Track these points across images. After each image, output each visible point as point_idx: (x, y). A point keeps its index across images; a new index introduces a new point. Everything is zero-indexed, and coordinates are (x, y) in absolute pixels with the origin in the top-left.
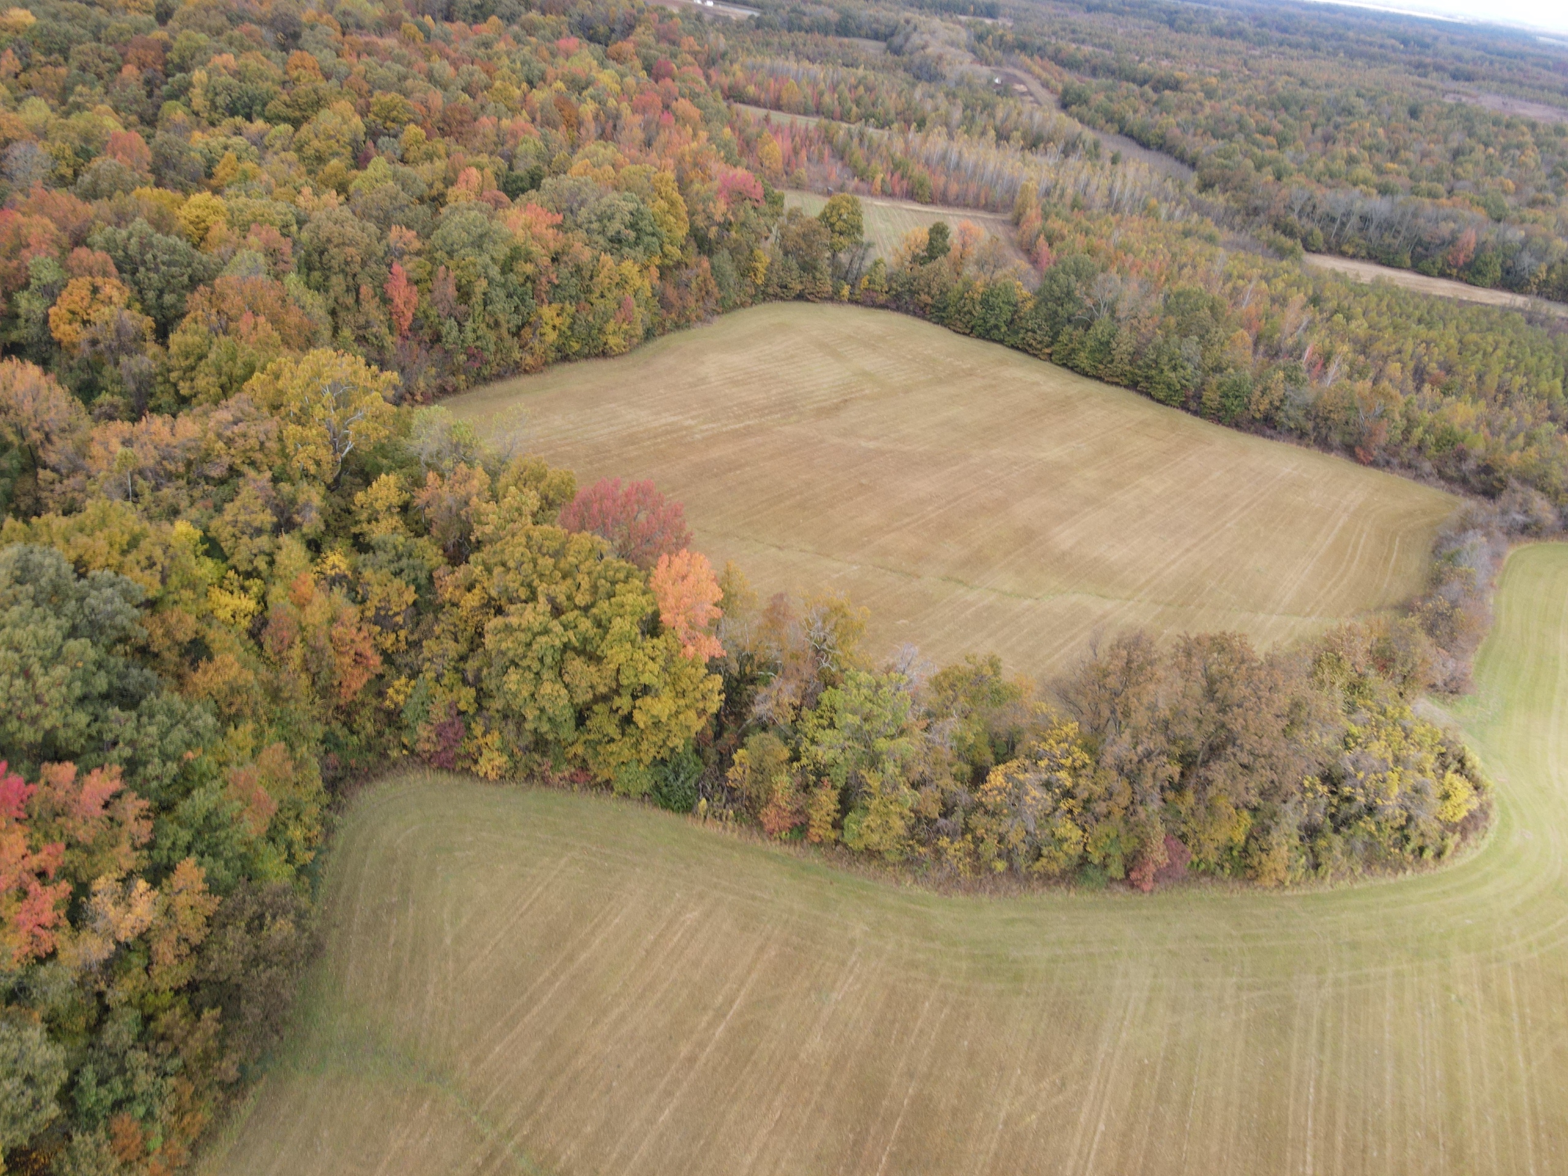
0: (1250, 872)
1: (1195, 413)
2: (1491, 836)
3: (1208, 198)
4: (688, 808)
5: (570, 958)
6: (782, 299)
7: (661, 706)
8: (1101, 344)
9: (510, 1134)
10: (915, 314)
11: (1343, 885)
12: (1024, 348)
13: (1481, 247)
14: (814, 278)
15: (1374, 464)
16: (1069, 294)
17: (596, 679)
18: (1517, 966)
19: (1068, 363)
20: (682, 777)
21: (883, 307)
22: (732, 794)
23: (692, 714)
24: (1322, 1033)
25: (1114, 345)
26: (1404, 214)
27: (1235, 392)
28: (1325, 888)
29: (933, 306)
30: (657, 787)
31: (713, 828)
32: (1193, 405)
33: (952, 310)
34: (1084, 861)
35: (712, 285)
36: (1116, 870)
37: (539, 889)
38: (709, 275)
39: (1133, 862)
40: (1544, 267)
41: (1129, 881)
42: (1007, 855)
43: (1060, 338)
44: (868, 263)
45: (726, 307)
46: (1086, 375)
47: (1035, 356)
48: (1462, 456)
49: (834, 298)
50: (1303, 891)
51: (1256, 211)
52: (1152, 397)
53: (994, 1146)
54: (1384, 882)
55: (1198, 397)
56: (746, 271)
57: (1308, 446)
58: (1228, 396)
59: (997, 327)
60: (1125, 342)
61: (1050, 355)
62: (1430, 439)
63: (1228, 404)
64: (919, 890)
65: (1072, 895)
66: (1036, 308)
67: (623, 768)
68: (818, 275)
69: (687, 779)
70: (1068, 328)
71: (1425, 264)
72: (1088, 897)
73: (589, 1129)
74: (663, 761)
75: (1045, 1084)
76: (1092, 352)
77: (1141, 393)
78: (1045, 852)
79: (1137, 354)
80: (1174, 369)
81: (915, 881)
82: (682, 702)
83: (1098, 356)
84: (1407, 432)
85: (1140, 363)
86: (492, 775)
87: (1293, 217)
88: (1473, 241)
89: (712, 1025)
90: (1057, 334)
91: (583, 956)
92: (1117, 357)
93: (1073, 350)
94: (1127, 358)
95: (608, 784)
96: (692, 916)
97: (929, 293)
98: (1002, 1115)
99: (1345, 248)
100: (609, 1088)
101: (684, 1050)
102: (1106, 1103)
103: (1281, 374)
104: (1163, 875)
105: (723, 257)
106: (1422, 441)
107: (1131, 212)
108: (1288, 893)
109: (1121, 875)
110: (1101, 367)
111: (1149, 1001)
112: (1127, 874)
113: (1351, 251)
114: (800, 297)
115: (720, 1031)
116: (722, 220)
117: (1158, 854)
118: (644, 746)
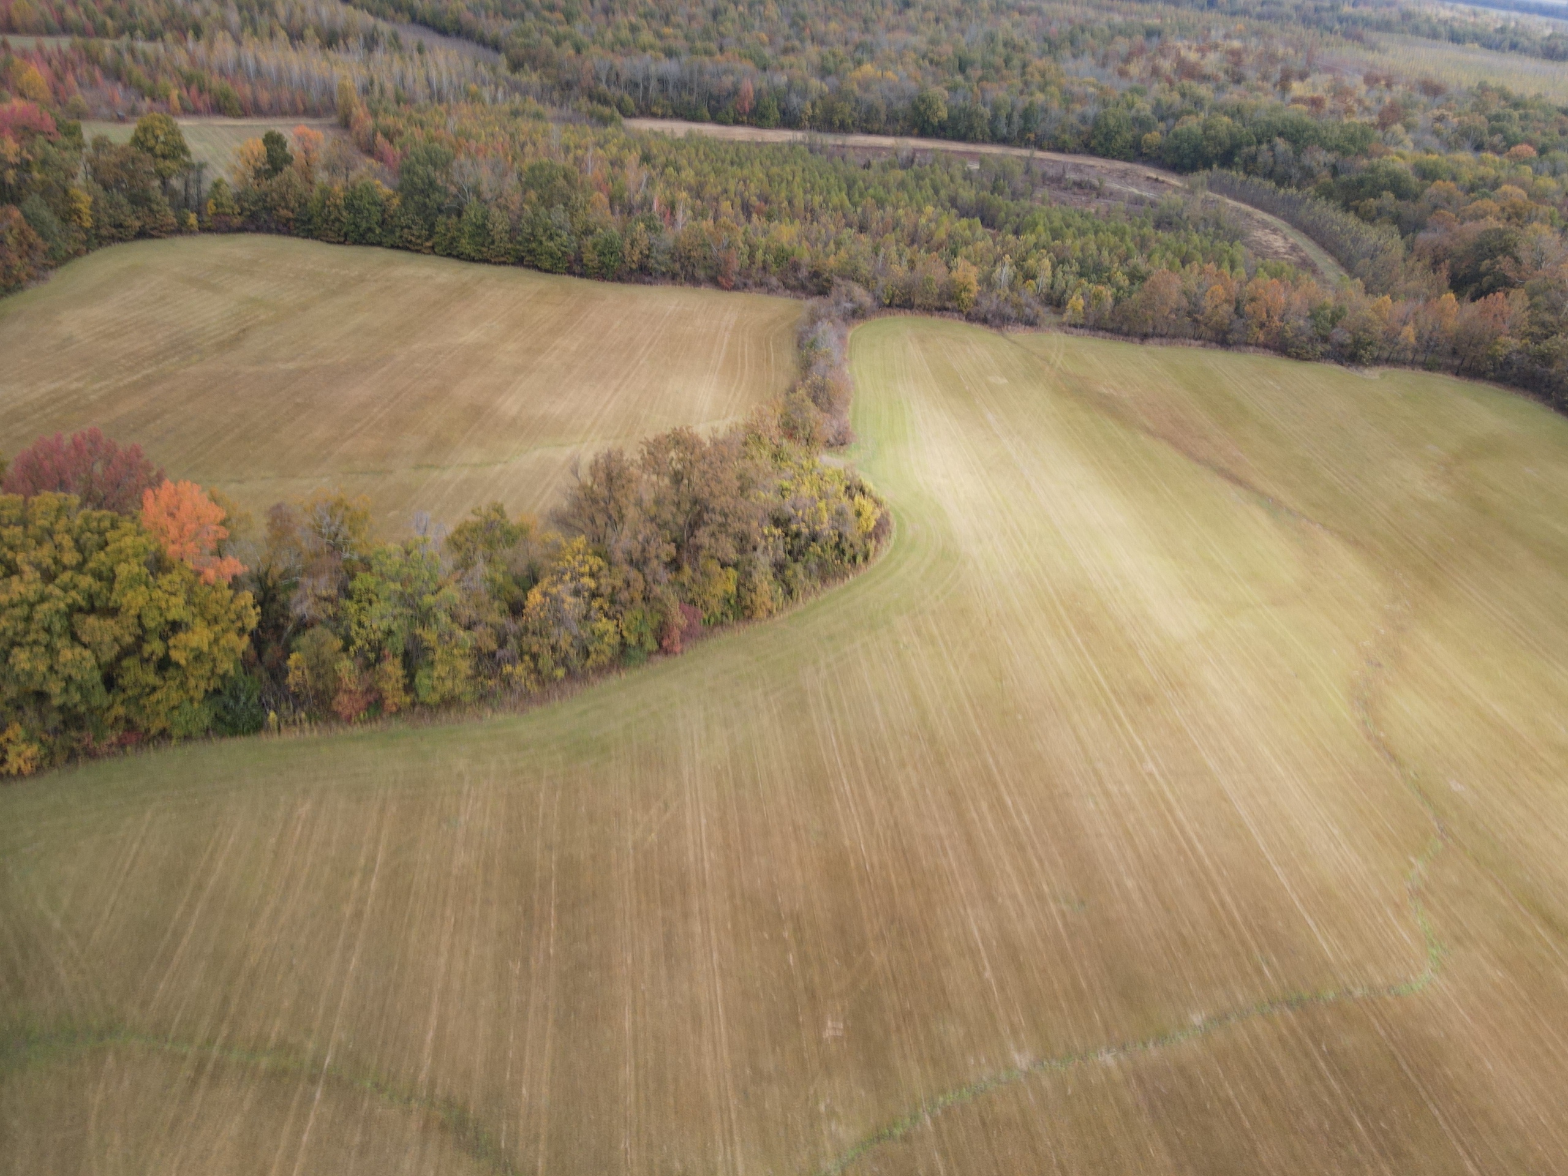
0: (747, 612)
1: (582, 275)
2: (894, 535)
3: (522, 78)
4: (258, 726)
5: (199, 887)
6: (121, 240)
7: (199, 637)
8: (478, 227)
9: (210, 1041)
10: (279, 232)
11: (812, 599)
12: (406, 246)
13: (759, 94)
14: (151, 210)
15: (735, 288)
16: (431, 183)
17: (117, 631)
18: (933, 613)
19: (452, 252)
20: (243, 698)
21: (241, 230)
22: (297, 699)
23: (232, 636)
24: (829, 701)
25: (490, 226)
26: (691, 73)
27: (608, 249)
28: (801, 607)
29: (296, 220)
30: (218, 718)
31: (291, 736)
32: (577, 268)
33: (317, 220)
34: (624, 644)
35: (33, 236)
36: (651, 644)
37: (135, 846)
38: (25, 226)
39: (661, 632)
40: (809, 105)
41: (664, 650)
42: (564, 662)
43: (437, 229)
44: (207, 186)
45: (58, 259)
46: (473, 260)
47: (418, 251)
48: (796, 267)
49: (181, 229)
50: (787, 613)
51: (568, 86)
52: (540, 269)
53: (632, 866)
54: (837, 589)
55: (579, 260)
56: (68, 215)
57: (681, 284)
58: (604, 255)
59: (370, 230)
60: (500, 222)
61: (433, 248)
62: (770, 258)
63: (607, 261)
64: (500, 717)
65: (623, 675)
66: (404, 203)
67: (176, 713)
68: (155, 207)
69: (248, 699)
70: (442, 219)
71: (721, 115)
72: (636, 673)
73: (286, 1003)
74: (217, 692)
75: (653, 811)
76: (472, 236)
77: (528, 267)
78: (591, 649)
79: (513, 231)
80: (551, 238)
81: (494, 711)
82: (217, 628)
83: (479, 239)
84: (751, 256)
85: (519, 238)
86: (27, 768)
87: (603, 87)
88: (751, 90)
89: (365, 881)
90: (432, 225)
91: (212, 881)
92: (497, 237)
93: (453, 238)
94: (506, 237)
95: (164, 734)
96: (305, 809)
97: (287, 207)
98: (630, 844)
99: (654, 109)
100: (291, 967)
101: (348, 910)
102: (701, 805)
103: (642, 225)
104: (688, 635)
105: (34, 202)
106: (764, 262)
107: (457, 101)
108: (777, 618)
109: (655, 647)
110: (485, 249)
111: (707, 727)
112: (660, 645)
113: (660, 112)
114: (142, 234)
115: (374, 884)
116: (18, 160)
117: (679, 619)
118: (192, 682)
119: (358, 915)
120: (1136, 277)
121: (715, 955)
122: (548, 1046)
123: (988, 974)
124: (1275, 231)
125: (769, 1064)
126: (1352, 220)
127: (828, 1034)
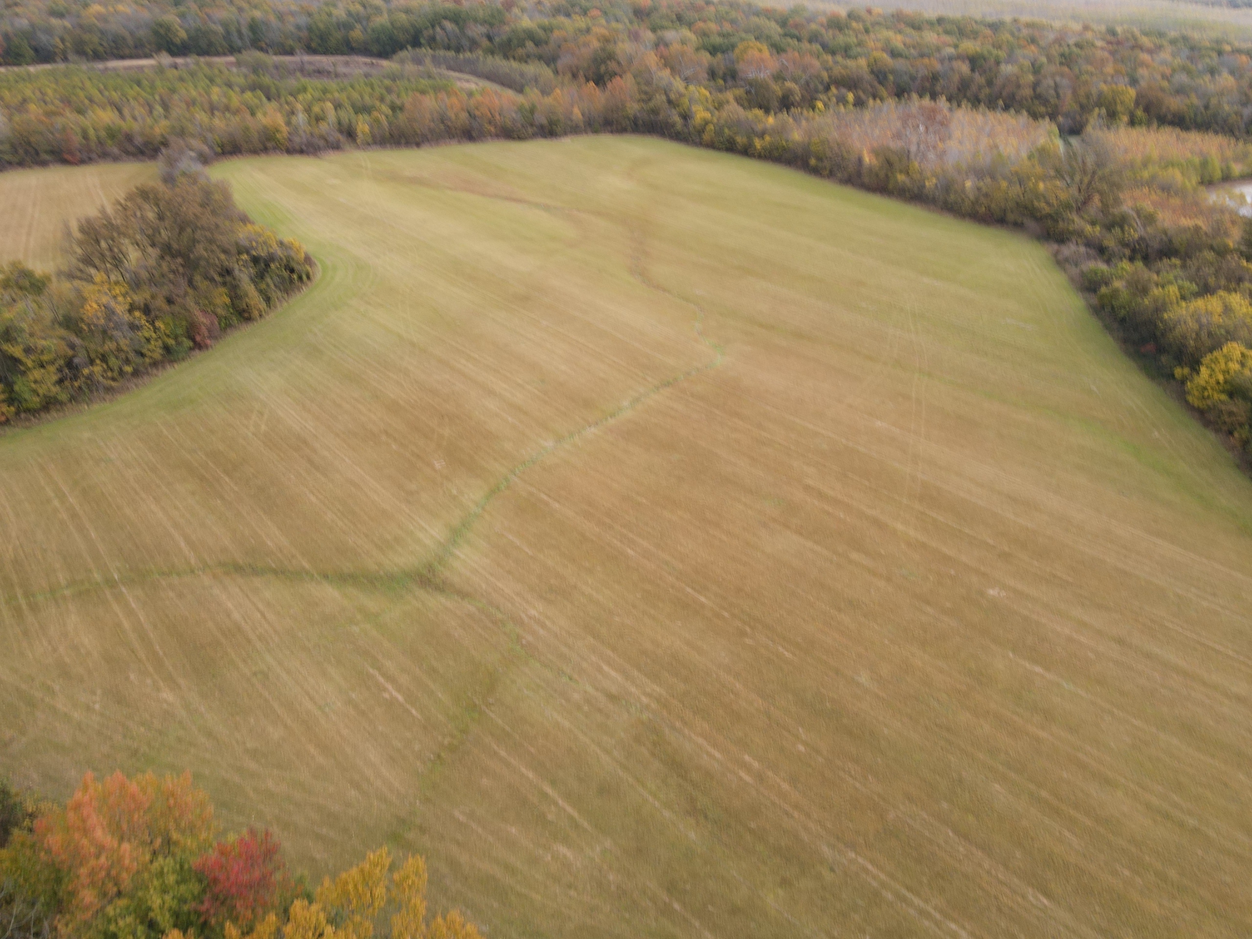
2: (317, 262)
11: (285, 305)
15: (82, 162)
18: (373, 293)
28: (279, 311)
34: (167, 349)
36: (188, 343)
39: (192, 331)
40: (58, 40)
48: (129, 138)
50: (272, 315)
53: (259, 443)
54: (298, 298)
62: (103, 134)
65: (176, 367)
72: (184, 364)
73: (58, 565)
75: (254, 418)
78: (144, 351)
81: (88, 404)
84: (85, 135)
89: (63, 501)
98: (249, 434)
100: (44, 550)
101: (64, 516)
102: (285, 407)
104: (213, 331)
108: (267, 318)
109: (191, 344)
111: (259, 374)
112: (194, 342)
117: (202, 319)
119: (74, 516)
120: (394, 108)
121: (347, 460)
122: (269, 523)
123: (510, 419)
124: (468, 81)
125: (413, 487)
126: (515, 64)
127: (437, 466)
